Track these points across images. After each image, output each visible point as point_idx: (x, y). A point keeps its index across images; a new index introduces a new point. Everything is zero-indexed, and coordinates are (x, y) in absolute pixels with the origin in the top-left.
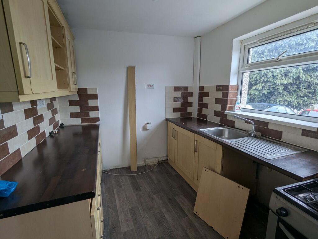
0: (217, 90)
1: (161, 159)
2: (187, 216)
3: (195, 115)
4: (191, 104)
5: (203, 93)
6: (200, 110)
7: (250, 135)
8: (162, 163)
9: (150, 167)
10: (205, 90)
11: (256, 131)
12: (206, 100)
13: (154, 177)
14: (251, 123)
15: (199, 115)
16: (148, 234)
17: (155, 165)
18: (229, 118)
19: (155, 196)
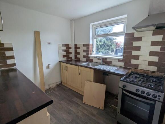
0: (84, 46)
1: (58, 83)
2: (81, 105)
3: (73, 58)
4: (71, 53)
5: (77, 48)
6: (76, 56)
7: (101, 64)
8: (59, 85)
9: (53, 89)
10: (78, 46)
11: (103, 62)
12: (78, 51)
13: (57, 93)
14: (101, 59)
15: (75, 58)
16: (66, 121)
17: (55, 87)
18: (90, 58)
19: (61, 102)
